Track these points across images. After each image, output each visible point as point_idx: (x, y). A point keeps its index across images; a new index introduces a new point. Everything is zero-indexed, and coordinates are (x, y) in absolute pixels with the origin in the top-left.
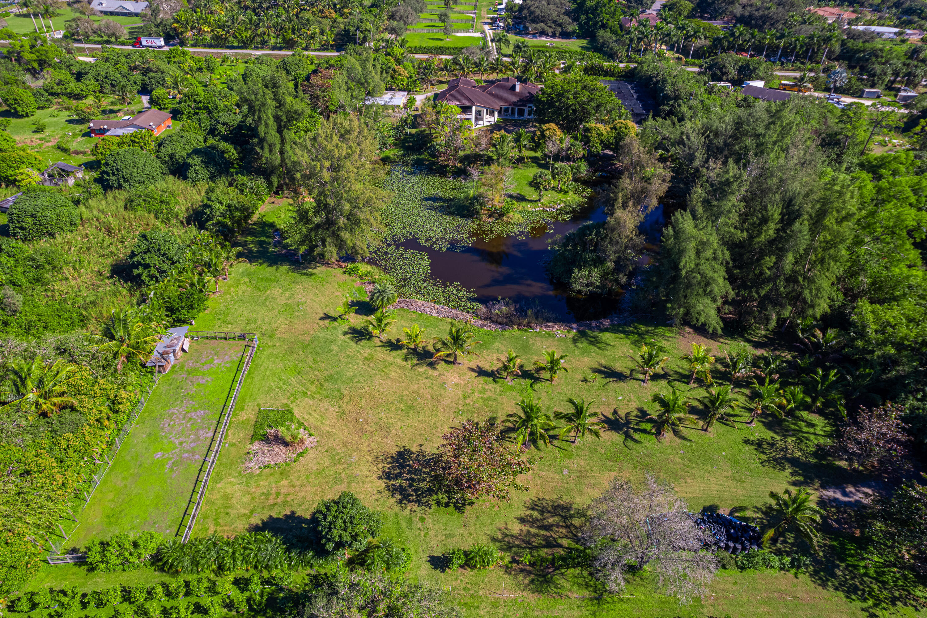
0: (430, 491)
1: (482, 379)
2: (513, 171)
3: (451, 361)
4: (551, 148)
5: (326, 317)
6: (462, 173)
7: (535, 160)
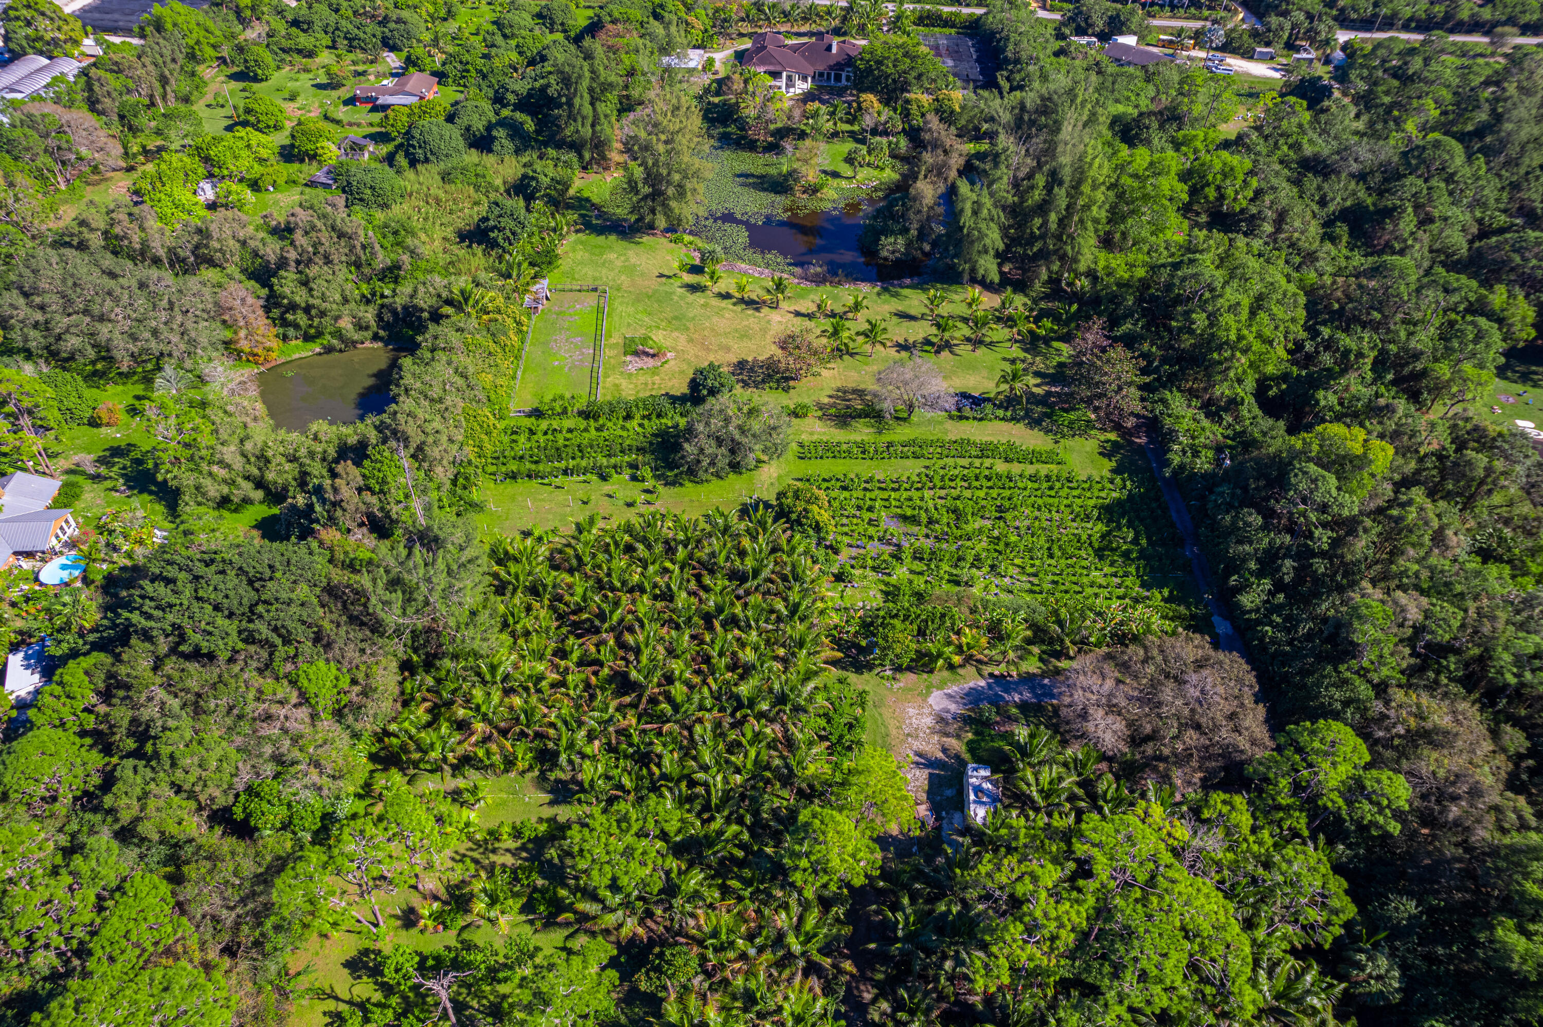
0: (763, 381)
1: (800, 319)
2: (827, 146)
3: (775, 306)
4: (868, 121)
5: (661, 276)
6: (774, 148)
7: (852, 134)
